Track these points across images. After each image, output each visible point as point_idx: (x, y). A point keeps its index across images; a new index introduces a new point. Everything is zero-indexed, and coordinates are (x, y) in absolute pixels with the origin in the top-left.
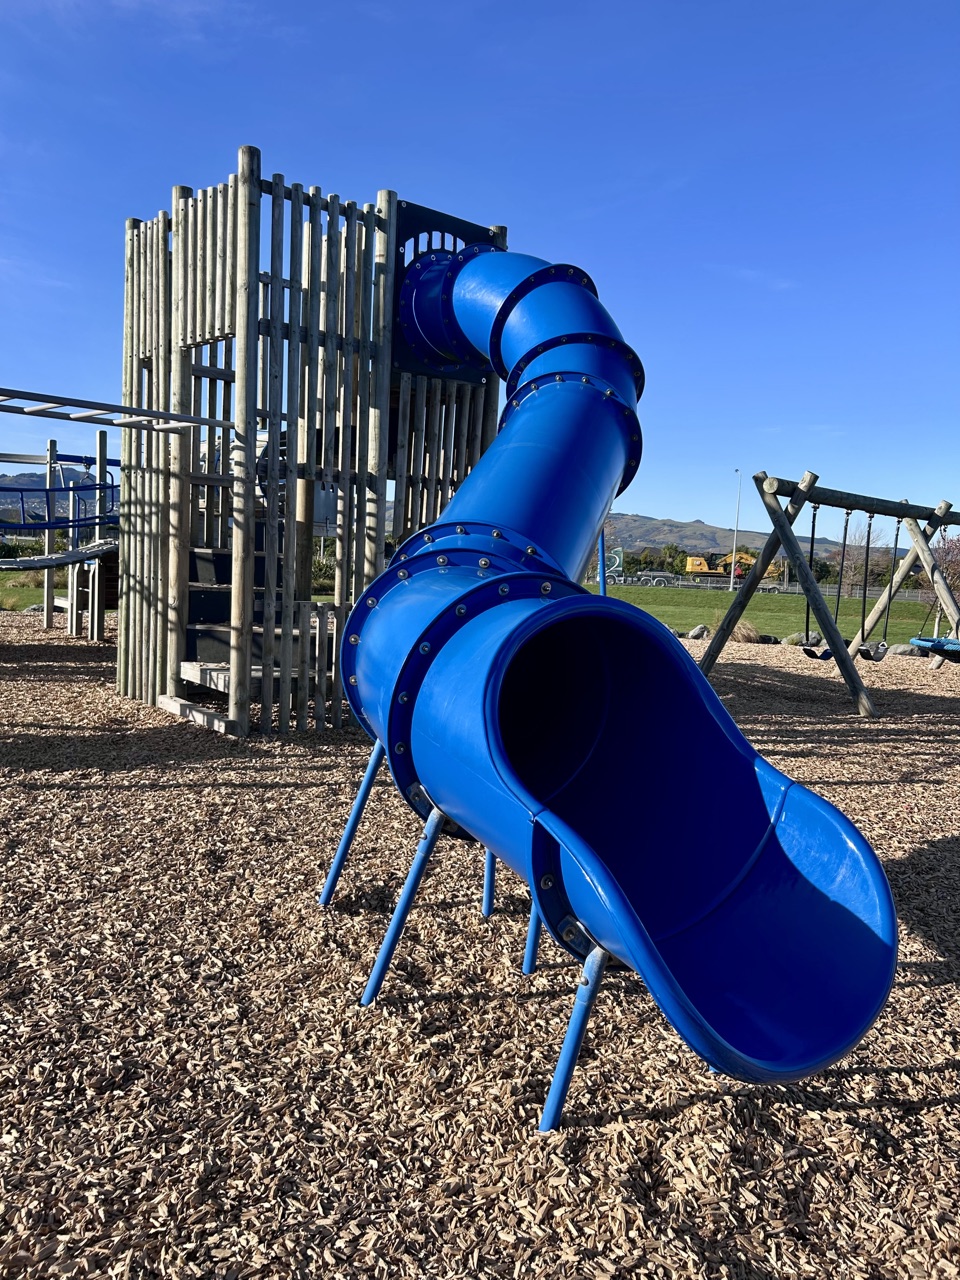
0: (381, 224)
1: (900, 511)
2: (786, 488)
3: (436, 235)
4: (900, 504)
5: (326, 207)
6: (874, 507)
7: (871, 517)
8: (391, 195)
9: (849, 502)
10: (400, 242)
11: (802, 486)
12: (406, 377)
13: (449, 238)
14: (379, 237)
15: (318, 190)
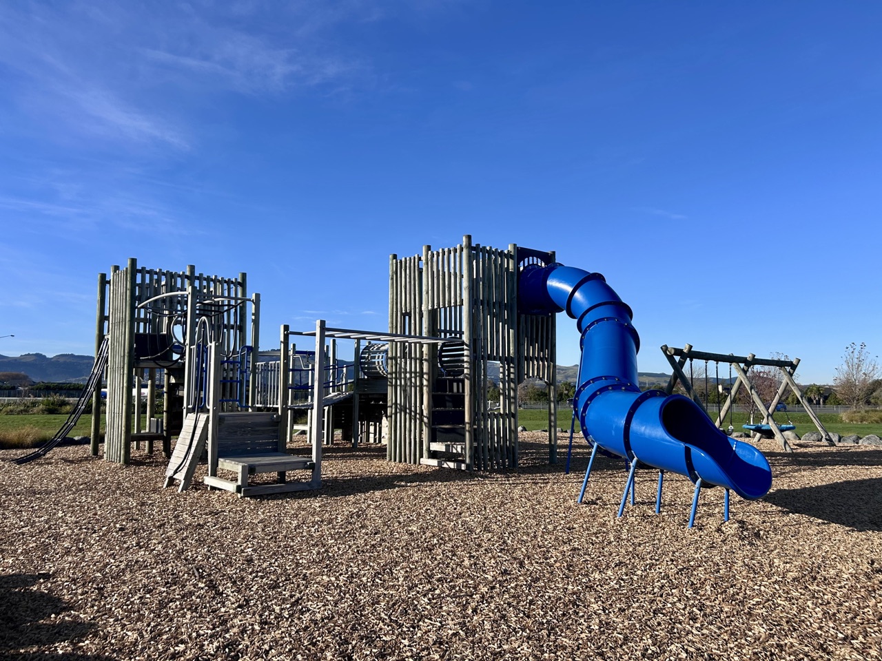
0: (512, 257)
1: (731, 359)
2: (679, 352)
3: (531, 258)
4: (729, 356)
5: (493, 253)
6: (718, 358)
7: (717, 363)
8: (515, 245)
9: (706, 357)
10: (519, 263)
11: (685, 351)
12: (523, 316)
13: (535, 258)
14: (511, 262)
15: (491, 247)
